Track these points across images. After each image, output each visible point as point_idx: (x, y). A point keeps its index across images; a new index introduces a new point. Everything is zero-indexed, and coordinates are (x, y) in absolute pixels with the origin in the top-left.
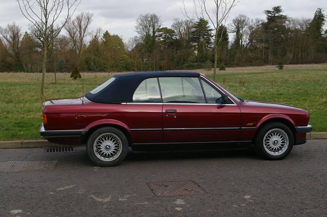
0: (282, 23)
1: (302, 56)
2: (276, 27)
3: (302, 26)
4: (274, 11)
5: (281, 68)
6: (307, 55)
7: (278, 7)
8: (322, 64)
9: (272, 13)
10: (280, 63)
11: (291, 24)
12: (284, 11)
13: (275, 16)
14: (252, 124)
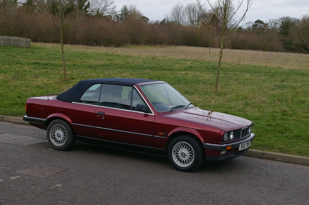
14: (163, 134)
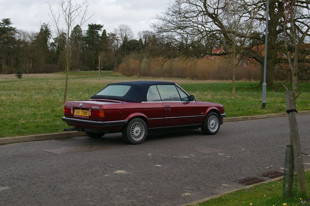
0: (12, 34)
1: (34, 66)
2: (7, 38)
3: (31, 38)
4: (3, 23)
5: (20, 77)
6: (39, 65)
7: (8, 19)
8: (52, 73)
9: (2, 25)
10: (19, 73)
11: (22, 36)
12: (13, 23)
13: (4, 28)
